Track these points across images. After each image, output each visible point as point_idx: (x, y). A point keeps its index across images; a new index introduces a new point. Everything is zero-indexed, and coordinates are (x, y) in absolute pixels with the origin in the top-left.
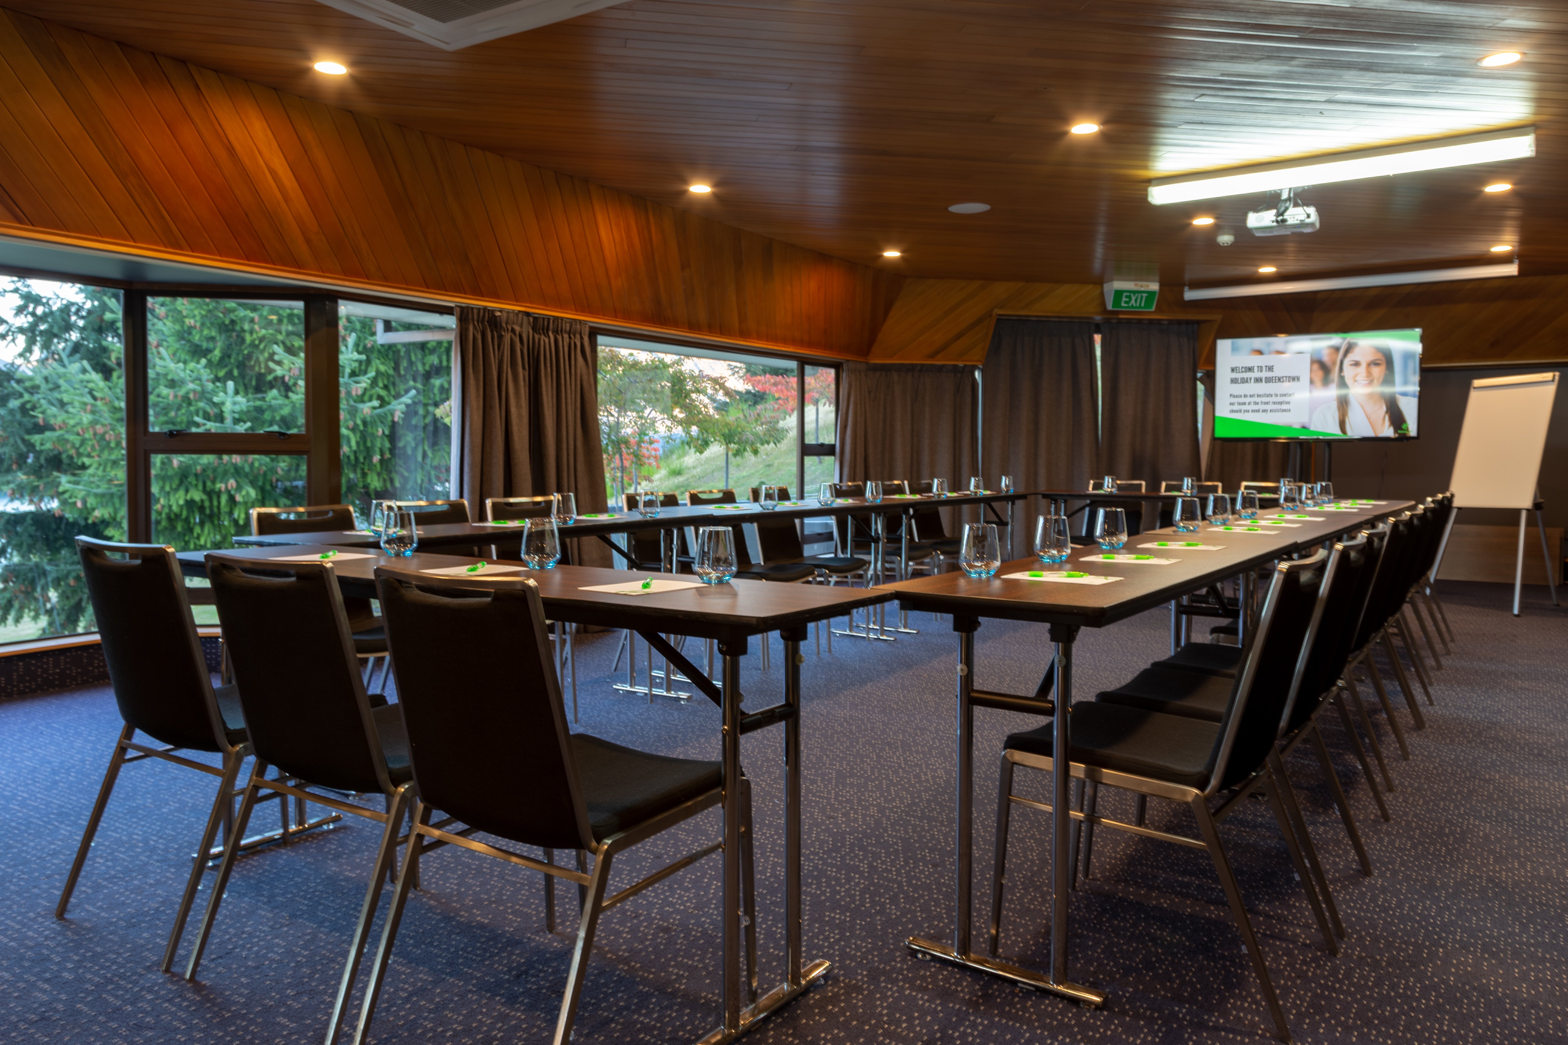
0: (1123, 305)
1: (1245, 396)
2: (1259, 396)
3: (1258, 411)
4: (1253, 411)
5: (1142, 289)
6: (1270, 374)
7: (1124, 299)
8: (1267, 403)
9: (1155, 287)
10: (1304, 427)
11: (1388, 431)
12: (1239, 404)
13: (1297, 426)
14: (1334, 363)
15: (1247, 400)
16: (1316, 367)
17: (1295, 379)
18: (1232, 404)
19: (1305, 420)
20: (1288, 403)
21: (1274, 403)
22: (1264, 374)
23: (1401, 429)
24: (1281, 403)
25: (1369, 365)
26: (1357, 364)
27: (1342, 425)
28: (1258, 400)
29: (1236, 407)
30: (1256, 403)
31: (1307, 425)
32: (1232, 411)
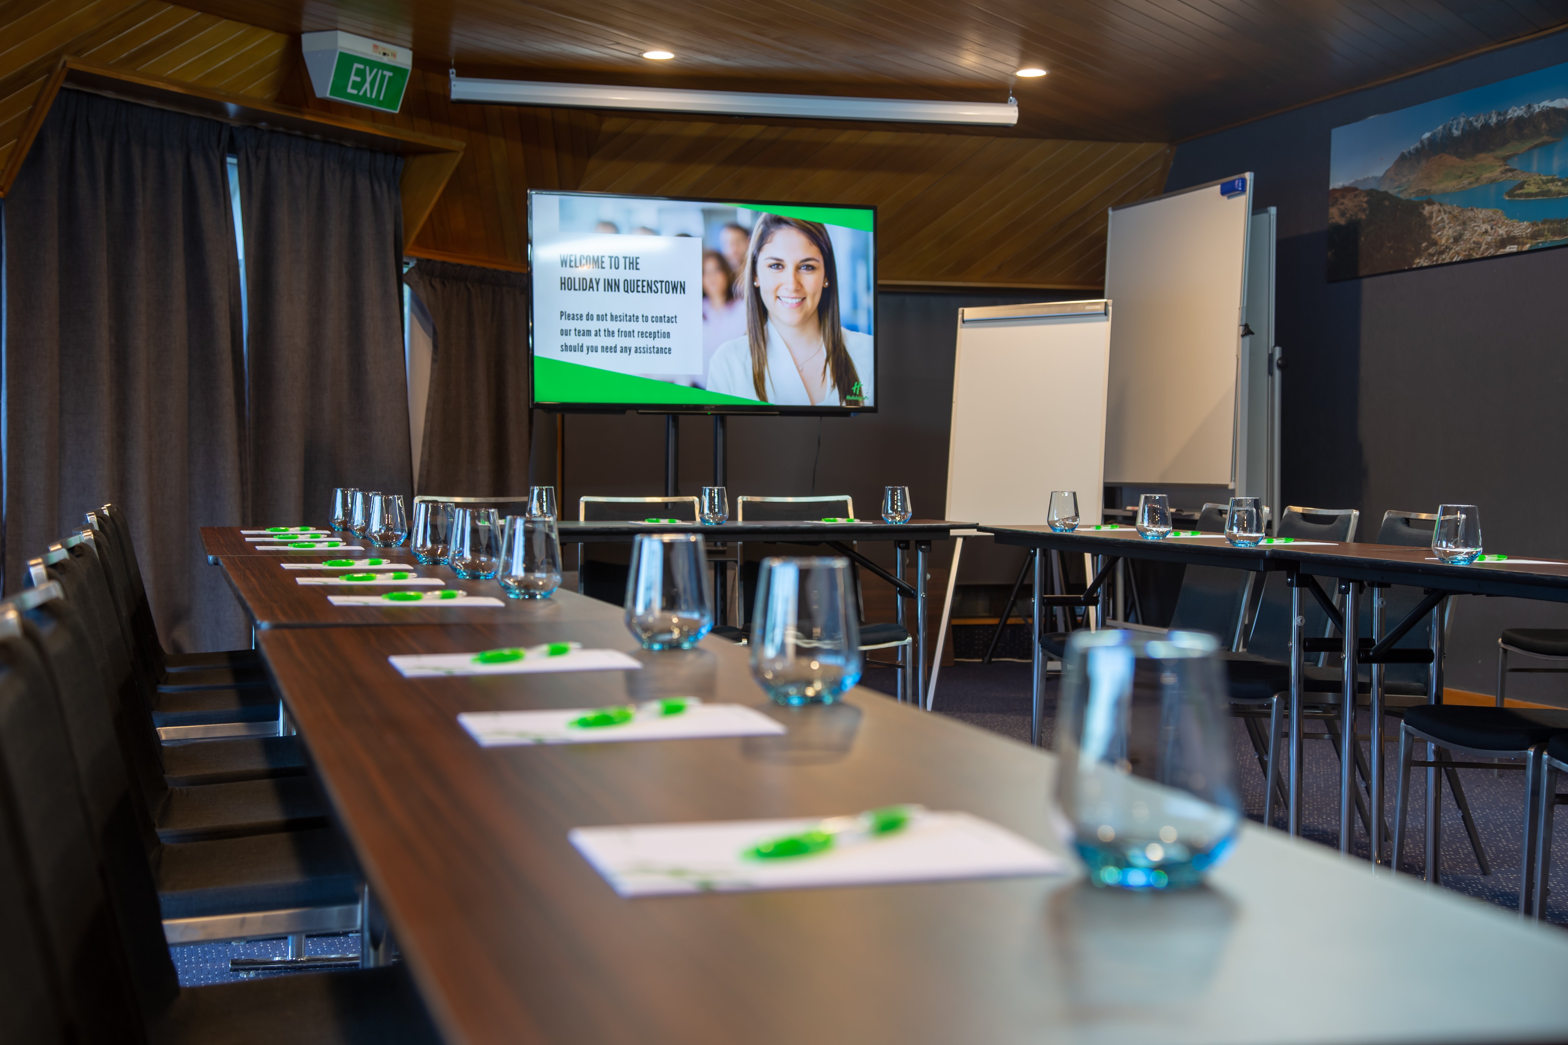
0: (350, 90)
1: (589, 317)
2: (614, 318)
3: (613, 349)
4: (605, 349)
5: (385, 60)
6: (632, 275)
7: (353, 78)
8: (629, 334)
9: (404, 58)
10: (695, 386)
11: (831, 397)
12: (579, 333)
13: (684, 383)
14: (742, 261)
15: (593, 325)
16: (712, 265)
17: (678, 287)
18: (565, 333)
19: (696, 371)
20: (667, 335)
21: (642, 334)
22: (623, 274)
23: (851, 393)
24: (654, 335)
25: (798, 268)
26: (778, 265)
27: (759, 381)
28: (614, 326)
29: (572, 340)
30: (610, 333)
31: (701, 382)
32: (566, 348)
